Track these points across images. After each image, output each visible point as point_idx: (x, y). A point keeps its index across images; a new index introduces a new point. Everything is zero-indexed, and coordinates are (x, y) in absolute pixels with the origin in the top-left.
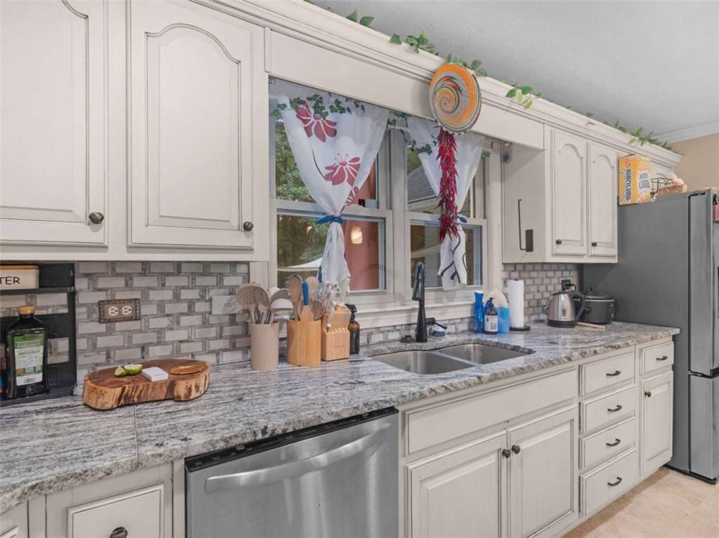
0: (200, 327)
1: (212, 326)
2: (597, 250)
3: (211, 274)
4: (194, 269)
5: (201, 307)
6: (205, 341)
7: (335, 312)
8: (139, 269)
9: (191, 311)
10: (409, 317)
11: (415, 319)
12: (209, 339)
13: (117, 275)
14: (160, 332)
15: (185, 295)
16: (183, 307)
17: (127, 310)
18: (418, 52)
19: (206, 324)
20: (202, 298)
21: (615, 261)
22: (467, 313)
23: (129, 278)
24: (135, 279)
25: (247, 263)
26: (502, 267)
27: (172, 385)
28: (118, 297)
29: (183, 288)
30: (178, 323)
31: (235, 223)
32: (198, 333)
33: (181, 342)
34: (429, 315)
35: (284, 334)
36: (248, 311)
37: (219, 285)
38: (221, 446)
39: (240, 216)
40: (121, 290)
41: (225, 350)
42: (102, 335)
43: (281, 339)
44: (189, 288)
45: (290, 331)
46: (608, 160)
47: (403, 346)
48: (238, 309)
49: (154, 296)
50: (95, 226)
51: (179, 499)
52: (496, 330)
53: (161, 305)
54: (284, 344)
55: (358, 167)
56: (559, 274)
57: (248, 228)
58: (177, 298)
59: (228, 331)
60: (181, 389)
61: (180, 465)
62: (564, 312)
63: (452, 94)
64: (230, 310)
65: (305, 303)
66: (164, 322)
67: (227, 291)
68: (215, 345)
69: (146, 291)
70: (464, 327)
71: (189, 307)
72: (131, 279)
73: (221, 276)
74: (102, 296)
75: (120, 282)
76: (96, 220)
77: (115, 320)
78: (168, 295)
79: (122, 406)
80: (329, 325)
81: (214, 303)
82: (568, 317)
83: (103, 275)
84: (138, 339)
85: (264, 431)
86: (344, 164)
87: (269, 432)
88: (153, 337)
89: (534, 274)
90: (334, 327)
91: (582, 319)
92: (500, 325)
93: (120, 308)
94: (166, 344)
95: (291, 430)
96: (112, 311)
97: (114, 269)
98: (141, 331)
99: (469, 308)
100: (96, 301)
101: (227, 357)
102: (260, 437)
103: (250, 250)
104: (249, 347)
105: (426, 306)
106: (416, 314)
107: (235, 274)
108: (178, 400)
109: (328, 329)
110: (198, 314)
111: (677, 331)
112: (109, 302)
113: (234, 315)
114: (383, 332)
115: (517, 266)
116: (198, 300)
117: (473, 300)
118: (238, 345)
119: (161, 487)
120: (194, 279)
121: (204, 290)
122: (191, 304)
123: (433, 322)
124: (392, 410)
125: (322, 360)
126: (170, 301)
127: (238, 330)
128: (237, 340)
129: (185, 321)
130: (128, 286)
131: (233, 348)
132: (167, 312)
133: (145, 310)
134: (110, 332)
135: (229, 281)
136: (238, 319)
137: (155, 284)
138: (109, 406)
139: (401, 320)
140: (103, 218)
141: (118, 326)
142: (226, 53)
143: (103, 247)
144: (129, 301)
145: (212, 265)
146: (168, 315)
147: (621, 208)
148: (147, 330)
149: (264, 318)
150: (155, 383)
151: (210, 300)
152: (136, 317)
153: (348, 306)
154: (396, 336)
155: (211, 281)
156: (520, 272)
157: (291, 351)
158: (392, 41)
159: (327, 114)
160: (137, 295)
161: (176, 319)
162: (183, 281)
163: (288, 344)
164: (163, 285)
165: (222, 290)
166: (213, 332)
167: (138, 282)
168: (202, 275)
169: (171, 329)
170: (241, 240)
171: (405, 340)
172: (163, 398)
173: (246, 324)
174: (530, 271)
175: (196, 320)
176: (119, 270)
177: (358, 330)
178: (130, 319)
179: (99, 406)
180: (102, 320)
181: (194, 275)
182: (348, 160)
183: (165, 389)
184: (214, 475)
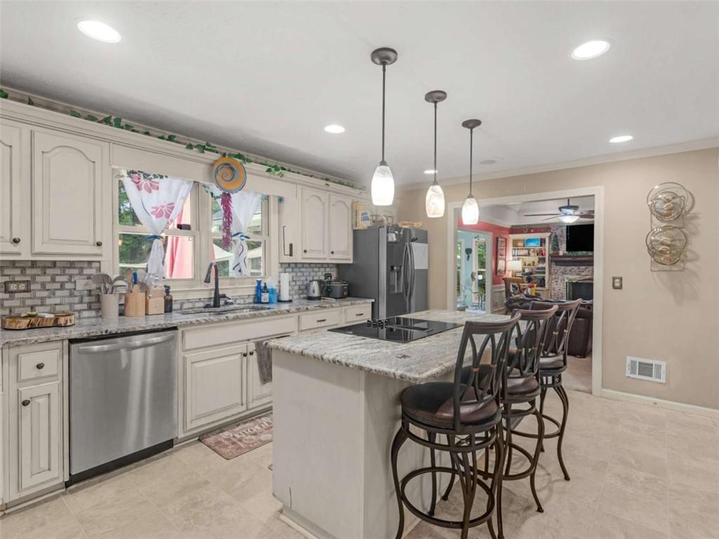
0: (68, 297)
1: (76, 296)
2: (335, 256)
3: (75, 268)
4: (64, 265)
5: (68, 286)
6: (71, 304)
7: (155, 289)
8: (30, 265)
9: (62, 287)
10: (210, 294)
11: (213, 296)
12: (74, 303)
13: (17, 267)
14: (42, 299)
15: (58, 279)
16: (58, 286)
17: (22, 287)
18: (204, 152)
19: (71, 295)
20: (70, 281)
21: (351, 262)
22: (253, 292)
23: (23, 269)
24: (27, 270)
25: (99, 262)
26: (279, 265)
27: (56, 320)
28: (17, 279)
29: (58, 275)
30: (54, 294)
31: (91, 242)
32: (67, 300)
33: (56, 305)
34: (221, 292)
35: (122, 302)
36: (100, 289)
37: (81, 274)
38: (85, 336)
39: (95, 239)
40: (18, 275)
41: (85, 310)
42: (7, 299)
43: (120, 305)
44: (61, 275)
45: (126, 300)
46: (345, 204)
47: (203, 309)
48: (93, 286)
49: (38, 279)
50: (14, 244)
51: (66, 357)
52: (268, 301)
53: (43, 285)
54: (123, 308)
55: (172, 208)
56: (322, 269)
57: (99, 244)
58: (53, 280)
59: (86, 299)
60: (62, 321)
61: (66, 343)
62: (314, 291)
63: (229, 171)
64: (88, 288)
65: (135, 283)
66: (45, 294)
67: (86, 277)
68: (78, 307)
69: (34, 276)
70: (251, 300)
71: (61, 286)
72: (25, 270)
73: (82, 268)
74: (7, 279)
75: (18, 272)
76: (16, 241)
77: (15, 292)
78: (48, 279)
79: (30, 329)
80: (151, 295)
81: (77, 283)
82: (316, 294)
83: (7, 267)
84: (29, 302)
85: (106, 331)
86: (163, 207)
87: (109, 332)
88: (39, 302)
89: (303, 270)
90: (154, 297)
91: (328, 296)
92: (270, 299)
93: (18, 286)
94: (46, 305)
95: (119, 332)
96: (13, 287)
97: (14, 264)
98: (31, 298)
99: (254, 289)
100: (4, 281)
101: (86, 314)
102: (104, 333)
103: (101, 255)
104: (100, 309)
105: (219, 287)
106: (213, 292)
107: (91, 268)
108: (60, 326)
109: (150, 297)
110: (67, 289)
111: (373, 300)
112: (11, 282)
113: (90, 291)
114: (191, 302)
115: (291, 265)
116: (67, 282)
117: (256, 285)
118: (93, 308)
119: (58, 351)
120: (64, 270)
121: (71, 276)
122: (62, 284)
123: (224, 296)
124: (175, 328)
125: (146, 314)
126: (49, 282)
127: (93, 299)
128: (93, 304)
129: (58, 293)
130: (23, 273)
131: (90, 308)
132: (47, 288)
133: (33, 287)
134: (11, 298)
135: (86, 271)
136: (93, 293)
137: (40, 273)
138: (23, 328)
139: (205, 295)
140: (20, 240)
141: (17, 295)
142: (87, 158)
143: (19, 254)
144: (24, 282)
145: (76, 263)
146: (48, 290)
147: (355, 232)
148: (34, 297)
149: (110, 291)
150: (47, 319)
151: (75, 282)
152: (28, 291)
153: (165, 286)
154: (202, 304)
155: (75, 271)
156: (293, 268)
157: (126, 311)
158: (187, 148)
159: (151, 178)
160: (29, 279)
161: (53, 293)
162: (58, 271)
163: (125, 308)
164: (45, 273)
165: (82, 277)
166: (77, 300)
167: (29, 272)
168: (69, 268)
169: (50, 297)
170: (96, 250)
171: (207, 306)
172: (51, 325)
173: (98, 296)
174: (300, 268)
175: (66, 293)
176: (17, 265)
177: (171, 300)
178: (24, 291)
179: (17, 328)
180: (6, 291)
181: (64, 268)
182: (165, 204)
183: (52, 321)
184: (82, 346)
